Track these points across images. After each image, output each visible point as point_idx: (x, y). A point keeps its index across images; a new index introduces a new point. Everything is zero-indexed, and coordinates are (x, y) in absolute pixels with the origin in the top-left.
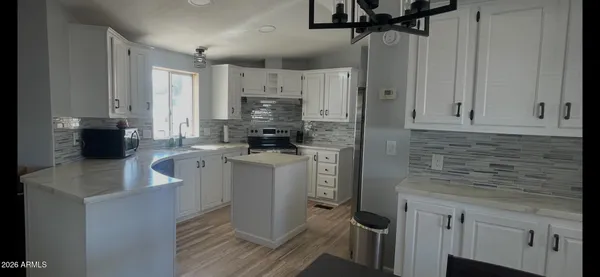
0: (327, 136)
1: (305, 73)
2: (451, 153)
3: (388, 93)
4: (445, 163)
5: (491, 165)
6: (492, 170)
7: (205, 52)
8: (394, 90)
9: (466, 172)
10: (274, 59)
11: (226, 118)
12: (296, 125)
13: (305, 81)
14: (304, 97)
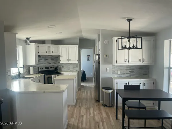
0: (68, 68)
1: (60, 46)
2: (122, 70)
3: (106, 56)
4: (120, 72)
5: (130, 72)
6: (130, 73)
7: (30, 39)
8: (108, 55)
9: (125, 74)
10: (48, 41)
11: (35, 64)
12: (56, 65)
13: (60, 49)
14: (60, 54)
